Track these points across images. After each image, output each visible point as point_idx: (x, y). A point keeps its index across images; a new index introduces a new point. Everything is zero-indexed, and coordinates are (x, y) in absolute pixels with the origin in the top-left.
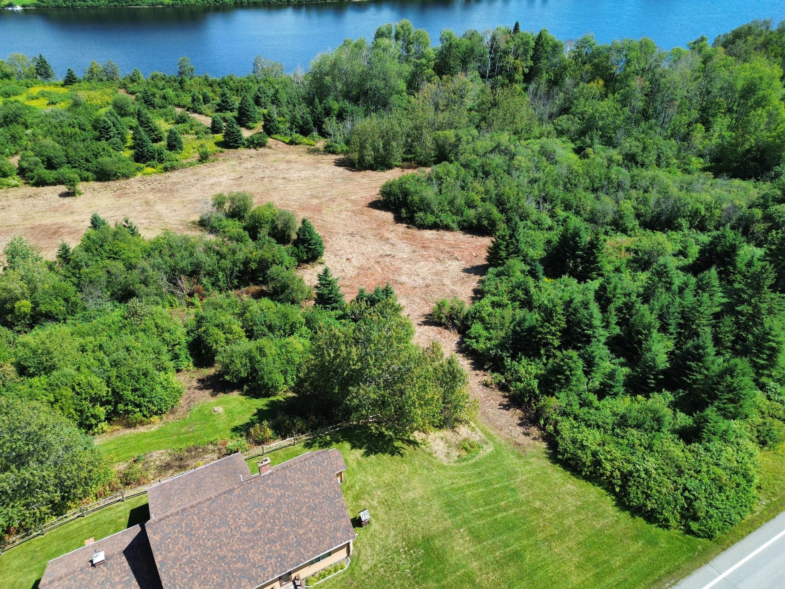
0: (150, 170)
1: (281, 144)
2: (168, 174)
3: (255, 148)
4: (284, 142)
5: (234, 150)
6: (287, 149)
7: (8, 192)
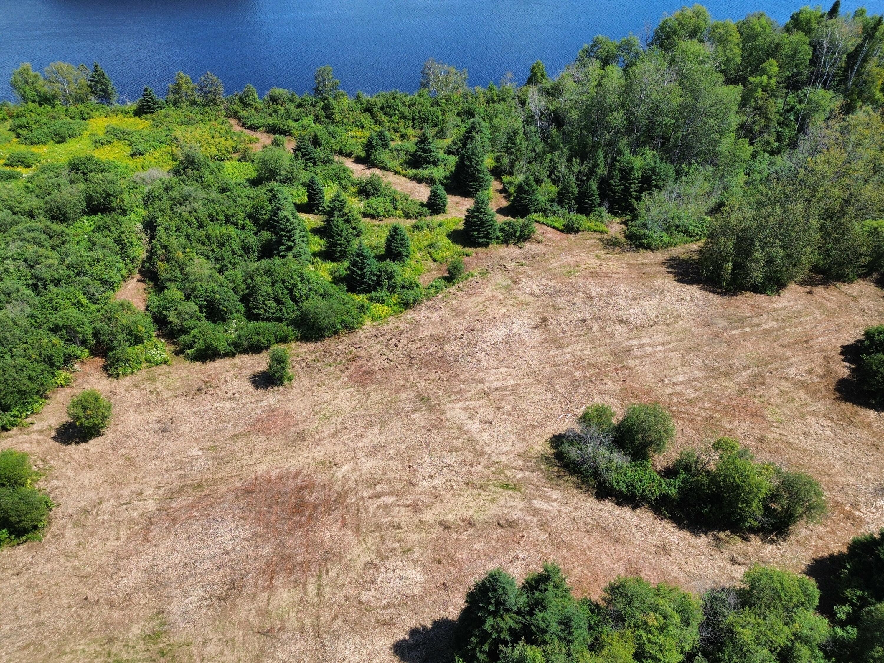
0: (379, 309)
1: (552, 234)
2: (410, 315)
3: (515, 244)
4: (554, 228)
5: (484, 249)
6: (566, 243)
7: (154, 380)
